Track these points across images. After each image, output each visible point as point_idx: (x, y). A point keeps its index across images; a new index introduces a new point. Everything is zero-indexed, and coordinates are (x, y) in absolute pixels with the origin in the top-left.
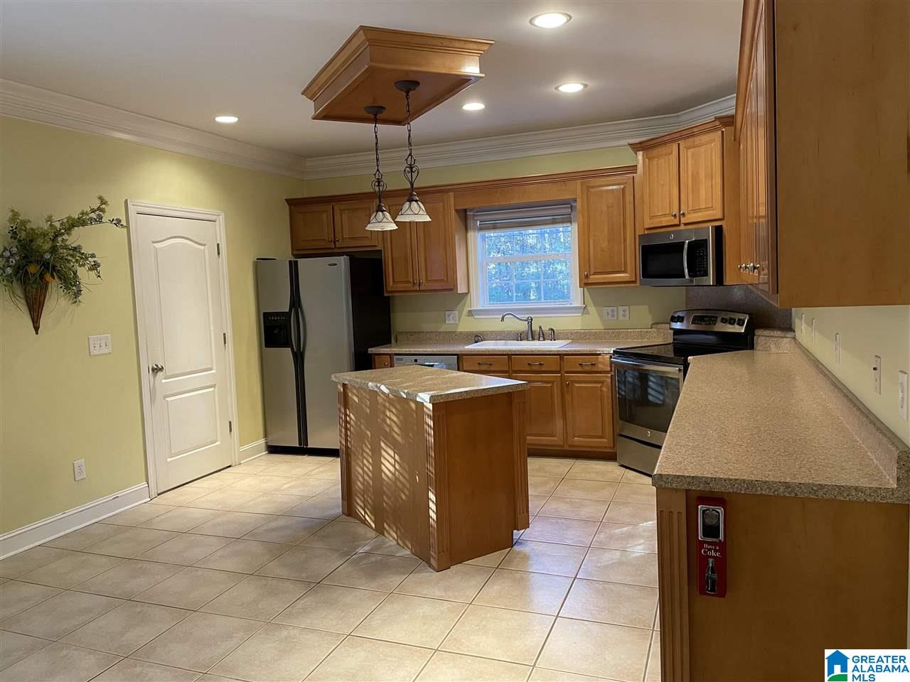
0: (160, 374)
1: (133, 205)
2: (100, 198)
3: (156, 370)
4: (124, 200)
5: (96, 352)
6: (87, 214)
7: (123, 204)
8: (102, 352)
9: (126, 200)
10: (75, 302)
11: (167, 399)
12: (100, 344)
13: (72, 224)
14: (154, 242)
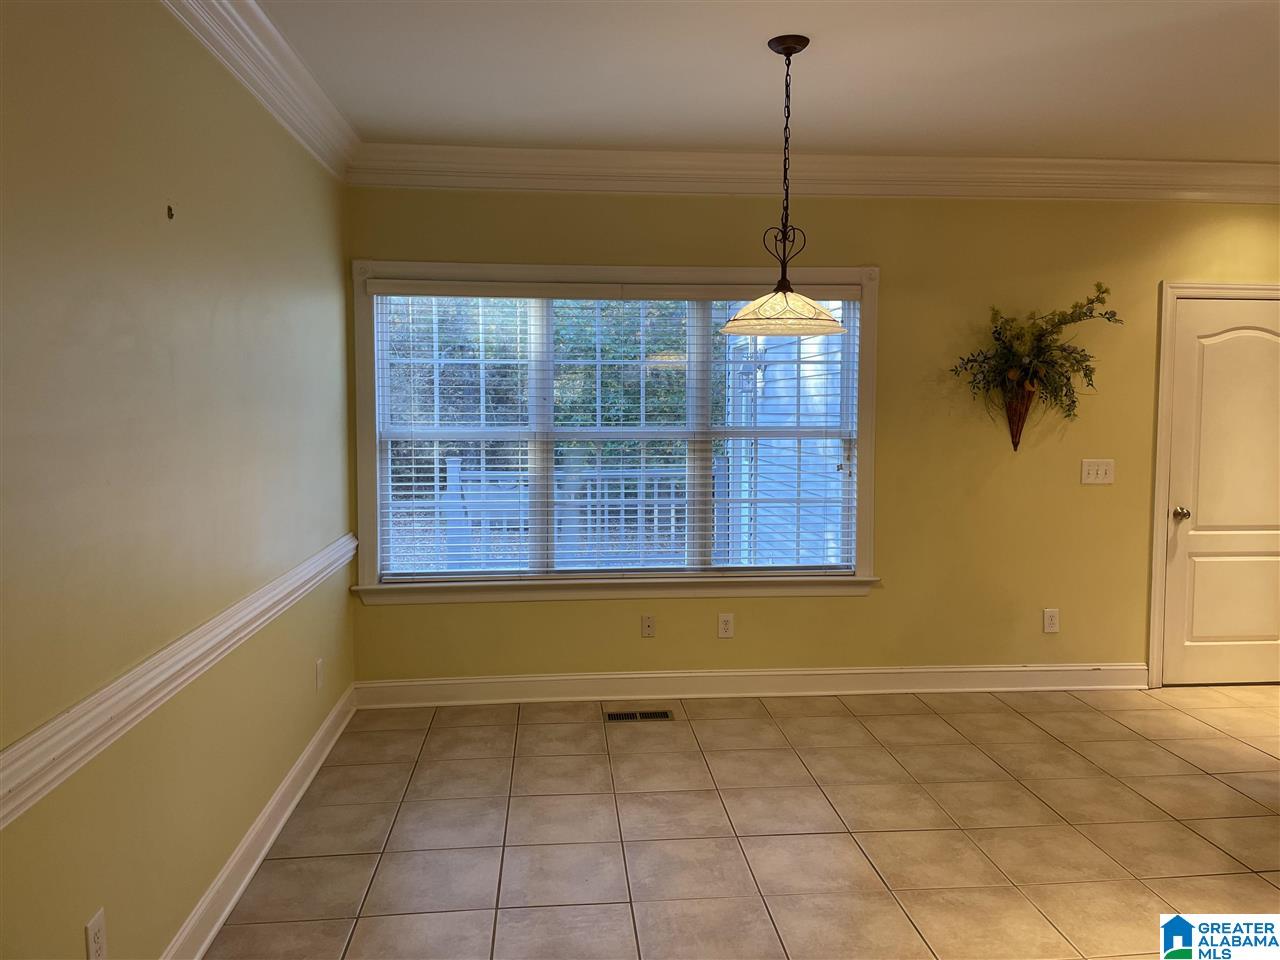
0: (1186, 522)
1: (1172, 287)
2: (1099, 287)
3: (1180, 516)
4: (1158, 282)
5: (1089, 481)
6: (1081, 307)
7: (1157, 286)
8: (1098, 481)
9: (1162, 283)
10: (1069, 415)
11: (1195, 558)
12: (1097, 470)
13: (1065, 320)
14: (1199, 337)
